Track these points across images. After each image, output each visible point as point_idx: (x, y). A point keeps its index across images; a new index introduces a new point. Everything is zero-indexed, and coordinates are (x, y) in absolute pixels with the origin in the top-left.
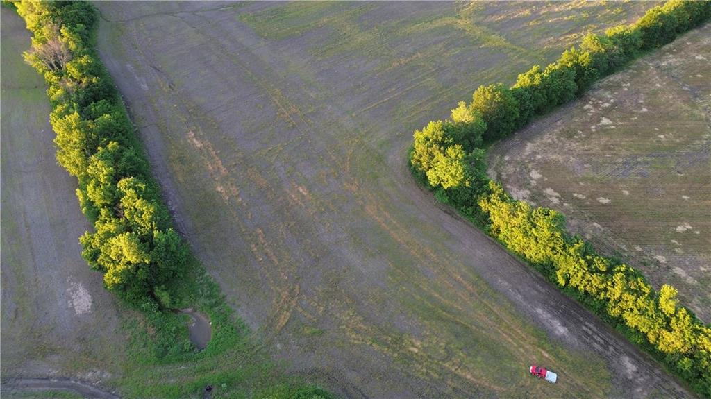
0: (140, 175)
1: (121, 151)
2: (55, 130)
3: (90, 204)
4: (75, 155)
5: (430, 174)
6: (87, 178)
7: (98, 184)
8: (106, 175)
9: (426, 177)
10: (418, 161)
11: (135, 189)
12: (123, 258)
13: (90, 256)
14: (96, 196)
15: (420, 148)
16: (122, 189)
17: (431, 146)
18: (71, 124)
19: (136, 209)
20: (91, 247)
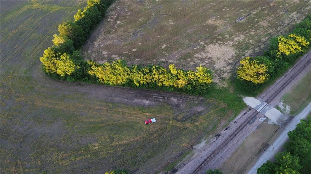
5: (59, 72)
15: (46, 63)
17: (52, 60)
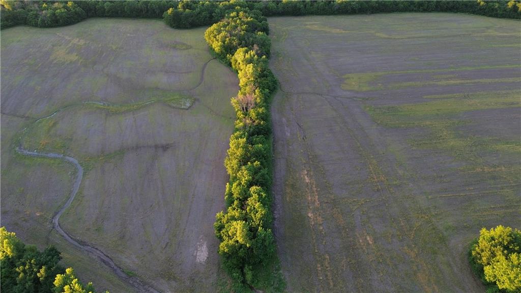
0: (265, 187)
1: (260, 169)
2: (231, 145)
3: (231, 194)
4: (235, 162)
5: (487, 269)
6: (235, 178)
7: (240, 184)
8: (246, 180)
9: (483, 271)
10: (479, 254)
11: (259, 195)
12: (235, 237)
13: (218, 227)
14: (236, 190)
16: (252, 192)
17: (495, 246)
18: (240, 144)
19: (254, 208)
20: (221, 222)
